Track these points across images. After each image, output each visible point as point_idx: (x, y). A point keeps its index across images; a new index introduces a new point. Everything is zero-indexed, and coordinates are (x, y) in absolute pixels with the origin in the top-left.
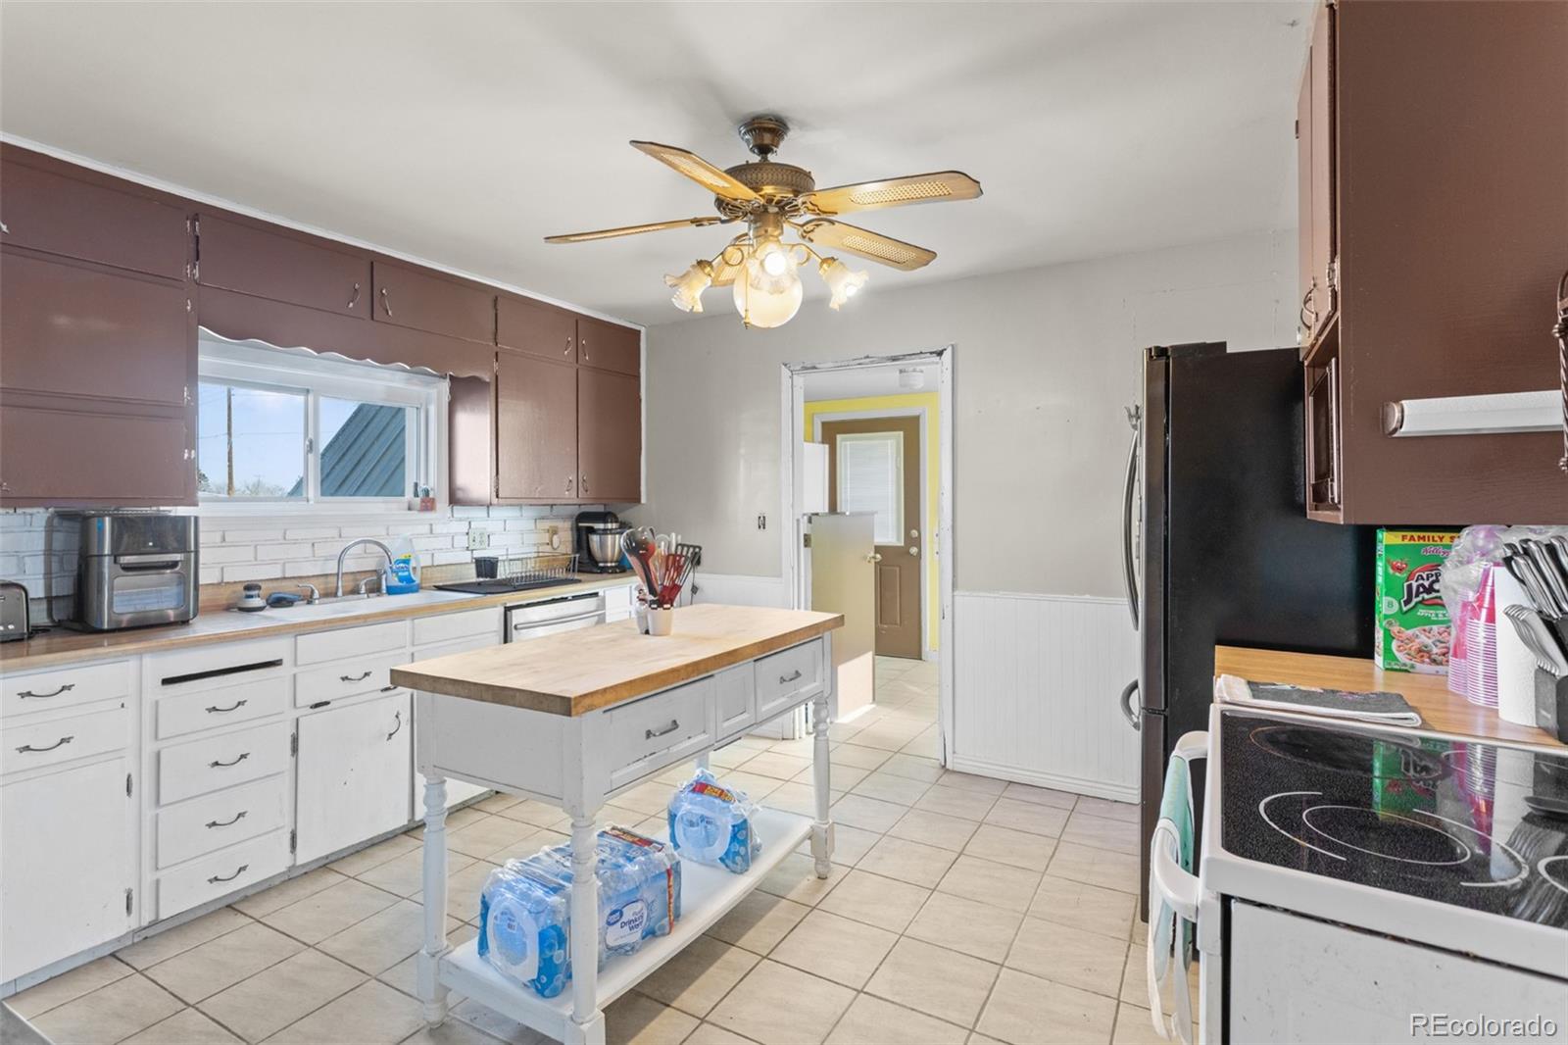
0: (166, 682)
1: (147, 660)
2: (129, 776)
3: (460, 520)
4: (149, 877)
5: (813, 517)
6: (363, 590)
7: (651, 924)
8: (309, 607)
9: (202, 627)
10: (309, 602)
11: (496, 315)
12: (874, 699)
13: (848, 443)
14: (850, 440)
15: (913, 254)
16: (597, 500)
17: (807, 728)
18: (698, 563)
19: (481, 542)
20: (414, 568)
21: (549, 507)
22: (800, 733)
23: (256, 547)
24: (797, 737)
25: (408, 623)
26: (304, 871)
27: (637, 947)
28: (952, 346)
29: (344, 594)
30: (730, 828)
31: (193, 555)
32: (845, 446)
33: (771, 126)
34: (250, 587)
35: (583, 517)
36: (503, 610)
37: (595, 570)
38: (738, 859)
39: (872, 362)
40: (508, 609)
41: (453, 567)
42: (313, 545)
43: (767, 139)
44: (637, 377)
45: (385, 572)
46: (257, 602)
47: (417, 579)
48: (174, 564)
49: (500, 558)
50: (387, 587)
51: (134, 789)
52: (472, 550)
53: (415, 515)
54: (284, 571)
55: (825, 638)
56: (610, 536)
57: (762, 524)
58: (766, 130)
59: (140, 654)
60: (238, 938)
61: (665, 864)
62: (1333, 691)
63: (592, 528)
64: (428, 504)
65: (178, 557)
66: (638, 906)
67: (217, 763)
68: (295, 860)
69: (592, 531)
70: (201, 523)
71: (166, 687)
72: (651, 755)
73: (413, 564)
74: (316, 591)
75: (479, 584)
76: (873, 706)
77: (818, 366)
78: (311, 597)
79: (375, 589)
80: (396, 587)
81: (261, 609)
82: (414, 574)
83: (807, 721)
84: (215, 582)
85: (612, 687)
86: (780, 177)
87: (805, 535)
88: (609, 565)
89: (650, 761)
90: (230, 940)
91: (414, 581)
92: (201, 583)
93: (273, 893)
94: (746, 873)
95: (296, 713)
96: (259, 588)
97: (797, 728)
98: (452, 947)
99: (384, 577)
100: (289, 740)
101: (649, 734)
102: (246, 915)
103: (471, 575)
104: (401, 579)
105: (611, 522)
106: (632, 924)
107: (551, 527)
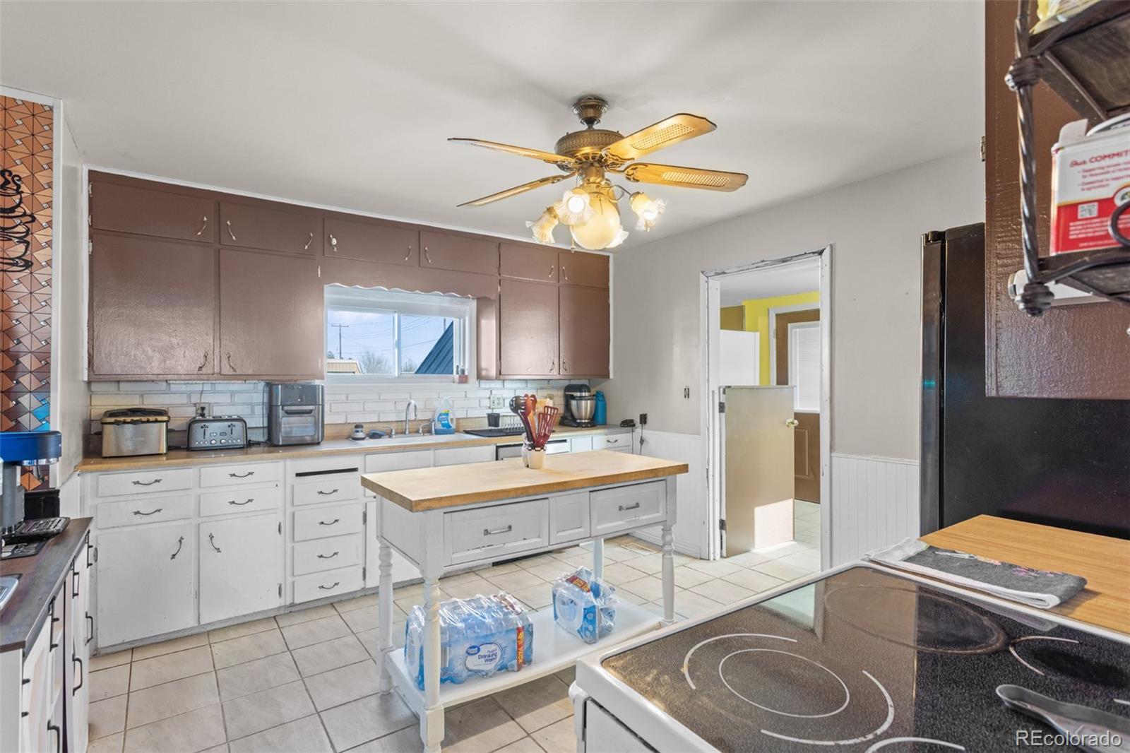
0: (298, 475)
1: (289, 462)
2: (280, 523)
3: (485, 389)
4: (290, 580)
5: (727, 390)
6: (421, 431)
7: (505, 661)
8: (390, 439)
9: (325, 447)
10: (390, 437)
11: (500, 255)
12: (794, 538)
13: (798, 330)
14: (799, 327)
15: (728, 178)
16: (575, 376)
17: (721, 553)
18: (645, 423)
19: (499, 404)
20: (452, 420)
21: (546, 382)
22: (714, 556)
23: (364, 403)
24: (712, 558)
25: (431, 452)
26: (373, 592)
27: (490, 674)
28: (831, 245)
29: (409, 433)
30: (583, 610)
31: (321, 407)
32: (796, 333)
33: (592, 103)
34: (358, 426)
35: (568, 388)
36: (495, 447)
37: (574, 425)
38: (587, 633)
39: (766, 265)
40: (498, 447)
41: (479, 419)
42: (395, 403)
43: (591, 113)
44: (607, 289)
45: (434, 421)
46: (361, 435)
47: (453, 426)
48: (310, 412)
49: (501, 415)
50: (435, 430)
51: (282, 530)
52: (493, 409)
53: (456, 386)
54: (379, 418)
55: (668, 480)
56: (583, 402)
57: (687, 394)
58: (590, 107)
59: (285, 458)
60: (327, 622)
61: (517, 624)
62: (1011, 566)
63: (573, 396)
64: (463, 379)
65: (311, 407)
66: (493, 647)
67: (322, 523)
68: (365, 584)
69: (573, 397)
70: (325, 389)
71: (297, 478)
72: (488, 546)
73: (451, 416)
74: (394, 431)
75: (490, 430)
76: (794, 543)
77: (726, 271)
78: (391, 433)
79: (428, 431)
80: (441, 430)
81: (363, 439)
82: (452, 422)
83: (722, 548)
84: (343, 422)
85: (447, 497)
86: (597, 139)
87: (720, 403)
88: (583, 421)
89: (486, 550)
90: (323, 622)
91: (451, 427)
92: (325, 423)
93: (354, 601)
94: (594, 645)
95: (365, 500)
96: (362, 427)
97: (712, 551)
98: (394, 648)
99: (433, 423)
100: (362, 515)
101: (487, 532)
102: (336, 610)
103: (485, 425)
104: (443, 425)
105: (585, 392)
106: (489, 658)
107: (548, 394)
